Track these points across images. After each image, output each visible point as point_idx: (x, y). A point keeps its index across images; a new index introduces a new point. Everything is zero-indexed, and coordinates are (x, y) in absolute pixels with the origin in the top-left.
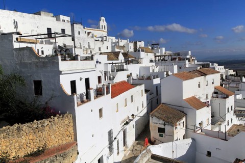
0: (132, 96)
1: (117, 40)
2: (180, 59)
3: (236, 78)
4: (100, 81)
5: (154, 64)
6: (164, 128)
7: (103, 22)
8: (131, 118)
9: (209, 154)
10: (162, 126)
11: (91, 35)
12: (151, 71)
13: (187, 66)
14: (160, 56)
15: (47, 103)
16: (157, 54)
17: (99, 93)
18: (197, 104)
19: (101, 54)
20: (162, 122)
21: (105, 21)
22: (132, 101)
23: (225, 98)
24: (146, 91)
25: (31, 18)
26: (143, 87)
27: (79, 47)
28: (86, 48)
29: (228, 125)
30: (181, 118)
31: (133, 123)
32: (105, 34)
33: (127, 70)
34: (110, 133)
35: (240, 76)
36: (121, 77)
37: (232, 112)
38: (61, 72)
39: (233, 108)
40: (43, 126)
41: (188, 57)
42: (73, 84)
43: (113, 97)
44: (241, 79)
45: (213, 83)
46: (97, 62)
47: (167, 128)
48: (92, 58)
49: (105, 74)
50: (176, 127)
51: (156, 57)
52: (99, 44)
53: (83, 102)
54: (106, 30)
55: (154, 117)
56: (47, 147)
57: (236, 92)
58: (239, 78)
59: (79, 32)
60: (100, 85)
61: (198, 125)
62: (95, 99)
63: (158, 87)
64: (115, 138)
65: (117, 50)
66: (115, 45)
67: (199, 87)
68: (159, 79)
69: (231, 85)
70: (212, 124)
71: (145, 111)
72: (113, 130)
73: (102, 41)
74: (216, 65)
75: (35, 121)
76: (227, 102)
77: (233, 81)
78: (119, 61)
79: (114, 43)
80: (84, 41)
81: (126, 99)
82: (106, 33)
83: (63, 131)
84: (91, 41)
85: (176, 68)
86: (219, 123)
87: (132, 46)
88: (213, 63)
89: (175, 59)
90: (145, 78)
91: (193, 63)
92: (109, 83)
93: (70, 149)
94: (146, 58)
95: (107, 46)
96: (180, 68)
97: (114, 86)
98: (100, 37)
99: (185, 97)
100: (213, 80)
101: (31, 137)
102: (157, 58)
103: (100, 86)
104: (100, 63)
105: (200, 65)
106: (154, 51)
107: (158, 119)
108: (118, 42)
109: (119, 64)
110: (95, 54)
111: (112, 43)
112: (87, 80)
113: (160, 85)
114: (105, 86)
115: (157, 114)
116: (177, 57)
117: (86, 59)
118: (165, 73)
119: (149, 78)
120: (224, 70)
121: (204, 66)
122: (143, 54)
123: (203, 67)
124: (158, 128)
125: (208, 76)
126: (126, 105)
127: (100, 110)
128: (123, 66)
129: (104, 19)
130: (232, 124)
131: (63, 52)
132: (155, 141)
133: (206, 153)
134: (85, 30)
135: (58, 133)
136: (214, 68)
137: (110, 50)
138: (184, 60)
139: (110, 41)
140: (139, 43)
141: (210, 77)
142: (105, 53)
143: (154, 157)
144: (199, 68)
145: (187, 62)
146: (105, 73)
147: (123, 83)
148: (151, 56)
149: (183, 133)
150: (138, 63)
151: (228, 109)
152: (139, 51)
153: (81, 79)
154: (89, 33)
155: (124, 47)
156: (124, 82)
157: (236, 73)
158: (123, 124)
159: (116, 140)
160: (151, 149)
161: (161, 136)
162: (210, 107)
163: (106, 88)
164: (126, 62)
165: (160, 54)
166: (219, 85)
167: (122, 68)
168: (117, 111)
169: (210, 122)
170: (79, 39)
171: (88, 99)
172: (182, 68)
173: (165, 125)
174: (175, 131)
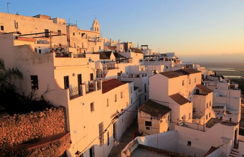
0: (122, 93)
1: (109, 41)
2: (167, 60)
3: (215, 78)
4: (92, 78)
5: (143, 63)
6: (151, 122)
7: (96, 25)
8: (121, 113)
9: (189, 143)
10: (149, 120)
12: (140, 70)
13: (173, 66)
14: (149, 56)
15: (42, 96)
16: (146, 55)
17: (90, 88)
18: (180, 99)
19: (94, 53)
20: (149, 116)
22: (122, 97)
23: (205, 95)
24: (135, 88)
25: (31, 20)
26: (132, 84)
27: (74, 46)
28: (80, 48)
29: (207, 119)
30: (166, 113)
31: (122, 117)
32: (98, 35)
33: (118, 68)
34: (101, 126)
35: (218, 76)
36: (112, 74)
37: (211, 107)
38: (55, 67)
39: (212, 104)
40: (39, 117)
41: (174, 58)
42: (66, 79)
43: (104, 92)
44: (219, 79)
45: (195, 82)
46: (90, 60)
47: (154, 122)
50: (161, 121)
51: (145, 57)
52: (92, 44)
54: (99, 32)
55: (142, 112)
56: (43, 136)
57: (215, 90)
58: (217, 78)
59: (74, 33)
61: (181, 119)
64: (106, 131)
65: (109, 50)
67: (183, 85)
68: (147, 77)
69: (210, 84)
70: (193, 118)
72: (104, 123)
73: (94, 41)
74: (198, 66)
75: (32, 112)
76: (206, 99)
77: (212, 81)
78: (111, 60)
80: (78, 41)
81: (116, 95)
83: (57, 122)
84: (85, 41)
85: (162, 67)
88: (196, 64)
89: (162, 59)
90: (134, 76)
91: (178, 64)
92: (100, 80)
93: (63, 138)
94: (136, 59)
95: (100, 47)
96: (167, 67)
97: (104, 83)
98: (93, 38)
99: (170, 93)
100: (195, 79)
101: (28, 127)
103: (92, 82)
106: (143, 52)
107: (145, 114)
108: (110, 43)
109: (111, 63)
111: (105, 44)
112: (80, 76)
114: (96, 83)
116: (164, 58)
117: (80, 56)
118: (153, 72)
119: (138, 76)
120: (205, 71)
122: (133, 54)
123: (187, 67)
124: (146, 122)
125: (191, 75)
126: (116, 101)
127: (92, 105)
128: (114, 64)
129: (97, 22)
130: (210, 118)
131: (58, 51)
132: (142, 133)
133: (187, 143)
134: (79, 31)
135: (52, 124)
137: (102, 50)
138: (170, 60)
139: (103, 41)
140: (129, 44)
142: (97, 53)
143: (141, 147)
144: (183, 68)
145: (173, 62)
146: (98, 71)
147: (113, 80)
148: (141, 56)
150: (128, 62)
151: (207, 104)
152: (129, 51)
153: (73, 75)
154: (83, 35)
155: (115, 47)
156: (115, 79)
157: (215, 73)
158: (113, 118)
159: (107, 132)
160: (138, 140)
161: (148, 128)
162: (192, 103)
163: (98, 84)
164: (117, 61)
165: (148, 55)
166: (200, 83)
167: (113, 66)
168: (108, 106)
169: (191, 116)
170: (74, 39)
171: (80, 94)
172: (169, 67)
173: (151, 119)
174: (160, 124)
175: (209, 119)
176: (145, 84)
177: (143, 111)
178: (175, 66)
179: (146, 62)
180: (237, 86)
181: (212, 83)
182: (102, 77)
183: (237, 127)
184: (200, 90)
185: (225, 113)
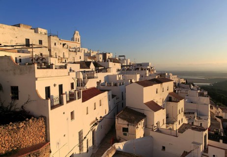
0: (100, 101)
1: (89, 52)
2: (142, 69)
3: (186, 85)
4: (72, 87)
6: (128, 128)
8: (99, 120)
9: (164, 148)
10: (126, 126)
11: (65, 46)
12: (118, 79)
13: (147, 75)
14: (126, 66)
15: (22, 107)
16: (123, 64)
17: (71, 97)
18: (154, 106)
19: (74, 63)
20: (126, 122)
21: (78, 35)
22: (101, 105)
23: (177, 102)
24: (113, 96)
26: (110, 93)
27: (55, 56)
28: (61, 58)
29: (179, 124)
30: (141, 119)
31: (101, 124)
32: (78, 46)
33: (97, 78)
34: (80, 133)
35: (189, 84)
36: (91, 84)
37: (183, 113)
38: (37, 78)
39: (183, 110)
40: (18, 128)
41: (148, 67)
42: (48, 90)
43: (83, 101)
44: (190, 87)
45: (168, 90)
47: (130, 128)
50: (137, 127)
51: (122, 66)
52: (73, 54)
54: (80, 42)
55: (119, 119)
56: (22, 147)
57: (186, 97)
59: (55, 44)
60: (72, 90)
61: (155, 125)
62: (67, 103)
64: (85, 138)
65: (89, 60)
66: (88, 55)
67: (157, 93)
68: (124, 86)
69: (182, 91)
70: (167, 123)
72: (83, 131)
73: (75, 51)
74: (171, 74)
75: (11, 123)
76: (178, 105)
77: (184, 88)
78: (91, 70)
80: (59, 51)
81: (95, 104)
82: (80, 45)
83: (37, 132)
84: (66, 51)
85: (138, 76)
89: (138, 69)
90: (113, 85)
91: (152, 73)
92: (80, 89)
93: (43, 148)
94: (114, 69)
95: (80, 57)
96: (142, 76)
97: (84, 92)
98: (74, 48)
99: (145, 101)
100: (169, 87)
101: (6, 138)
104: (74, 71)
105: (158, 74)
106: (121, 61)
107: (123, 121)
108: (90, 54)
109: (91, 72)
111: (85, 54)
112: (61, 87)
114: (77, 92)
116: (140, 68)
117: (61, 67)
118: (129, 81)
119: (116, 85)
120: (177, 79)
122: (111, 64)
123: (160, 76)
124: (123, 128)
125: (164, 84)
126: (95, 109)
127: (72, 113)
128: (94, 74)
129: (78, 32)
131: (39, 61)
132: (120, 139)
133: (161, 148)
134: (60, 42)
135: (32, 134)
136: (169, 77)
137: (82, 59)
138: (145, 70)
139: (83, 52)
140: (108, 55)
142: (78, 63)
143: (119, 153)
144: (157, 77)
145: (147, 71)
146: (78, 80)
147: (93, 89)
148: (118, 66)
150: (107, 72)
151: (179, 110)
152: (108, 61)
153: (55, 85)
154: (64, 45)
155: (94, 57)
157: (186, 81)
158: (92, 125)
159: (86, 139)
160: (116, 146)
161: (125, 135)
162: (165, 110)
163: (78, 93)
164: (96, 70)
165: (125, 64)
166: (173, 91)
167: (92, 76)
168: (87, 113)
169: (165, 122)
170: (55, 49)
171: (61, 103)
172: (144, 76)
173: (128, 125)
174: (137, 130)
175: (181, 124)
176: (122, 93)
177: (121, 118)
178: (150, 75)
179: (123, 71)
180: (206, 93)
181: (183, 91)
182: (82, 86)
183: (206, 132)
184: (173, 97)
185: (196, 119)
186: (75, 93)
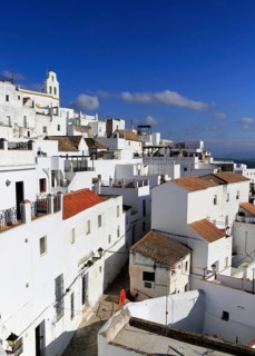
0: (100, 217)
1: (77, 116)
2: (185, 155)
4: (43, 188)
5: (140, 160)
6: (153, 274)
7: (52, 81)
8: (97, 255)
9: (226, 316)
10: (150, 270)
11: (29, 103)
12: (135, 173)
13: (196, 167)
14: (152, 147)
16: (147, 144)
18: (210, 232)
19: (47, 138)
20: (150, 262)
21: (55, 79)
22: (100, 225)
24: (126, 208)
26: (119, 201)
27: (7, 123)
28: (20, 127)
30: (182, 257)
31: (100, 263)
32: (56, 103)
33: (93, 169)
34: (59, 281)
36: (81, 182)
41: (198, 151)
43: (66, 216)
45: (237, 197)
46: (39, 153)
47: (159, 273)
48: (29, 146)
49: (53, 175)
50: (174, 272)
51: (144, 148)
52: (44, 121)
53: (10, 225)
54: (57, 96)
55: (137, 255)
59: (7, 97)
60: (43, 194)
61: (210, 268)
62: (33, 219)
63: (146, 202)
64: (68, 290)
65: (76, 133)
66: (74, 123)
67: (215, 203)
68: (148, 187)
70: (233, 265)
71: (122, 242)
72: (64, 276)
73: (49, 115)
74: (244, 166)
78: (80, 154)
79: (71, 120)
80: (16, 113)
81: (89, 222)
82: (58, 101)
84: (29, 113)
85: (177, 168)
86: (244, 264)
87: (103, 126)
88: (239, 162)
89: (177, 153)
90: (125, 186)
91: (206, 162)
92: (60, 193)
94: (128, 150)
95: (60, 124)
96: (185, 169)
97: (68, 197)
98: (47, 108)
99: (190, 220)
100: (239, 192)
102: (146, 151)
103: (43, 196)
104: (45, 154)
105: (218, 165)
106: (141, 138)
107: (144, 258)
108: (79, 119)
109: (80, 159)
110: (36, 138)
111: (68, 120)
112: (20, 186)
113: (149, 198)
114: (52, 198)
115: (142, 249)
116: (181, 151)
117: (19, 147)
118: (159, 178)
119: (131, 185)
121: (224, 168)
122: (121, 143)
123: (222, 169)
124: (144, 273)
125: (229, 186)
126: (89, 232)
127: (42, 241)
128: (86, 162)
129: (55, 75)
132: (137, 295)
133: (221, 315)
134: (19, 93)
136: (241, 172)
137: (63, 132)
138: (192, 156)
139: (64, 116)
140: (115, 123)
141: (233, 188)
142: (54, 138)
143: (135, 323)
144: (215, 171)
145: (197, 159)
146: (54, 173)
147: (85, 192)
148: (136, 146)
149: (185, 280)
150: (113, 157)
152: (115, 136)
153: (8, 184)
154: (25, 100)
155: (88, 127)
156: (87, 190)
158: (82, 265)
159: (70, 293)
160: (130, 309)
161: (148, 286)
162: (231, 238)
163: (55, 200)
164: (91, 155)
165: (151, 144)
166: (247, 201)
167: (83, 166)
168: (73, 242)
169: (230, 263)
170: (6, 109)
171: (20, 220)
172: (189, 169)
173: (155, 267)
174: (172, 279)
176: (144, 201)
177: (140, 253)
186: (49, 199)
